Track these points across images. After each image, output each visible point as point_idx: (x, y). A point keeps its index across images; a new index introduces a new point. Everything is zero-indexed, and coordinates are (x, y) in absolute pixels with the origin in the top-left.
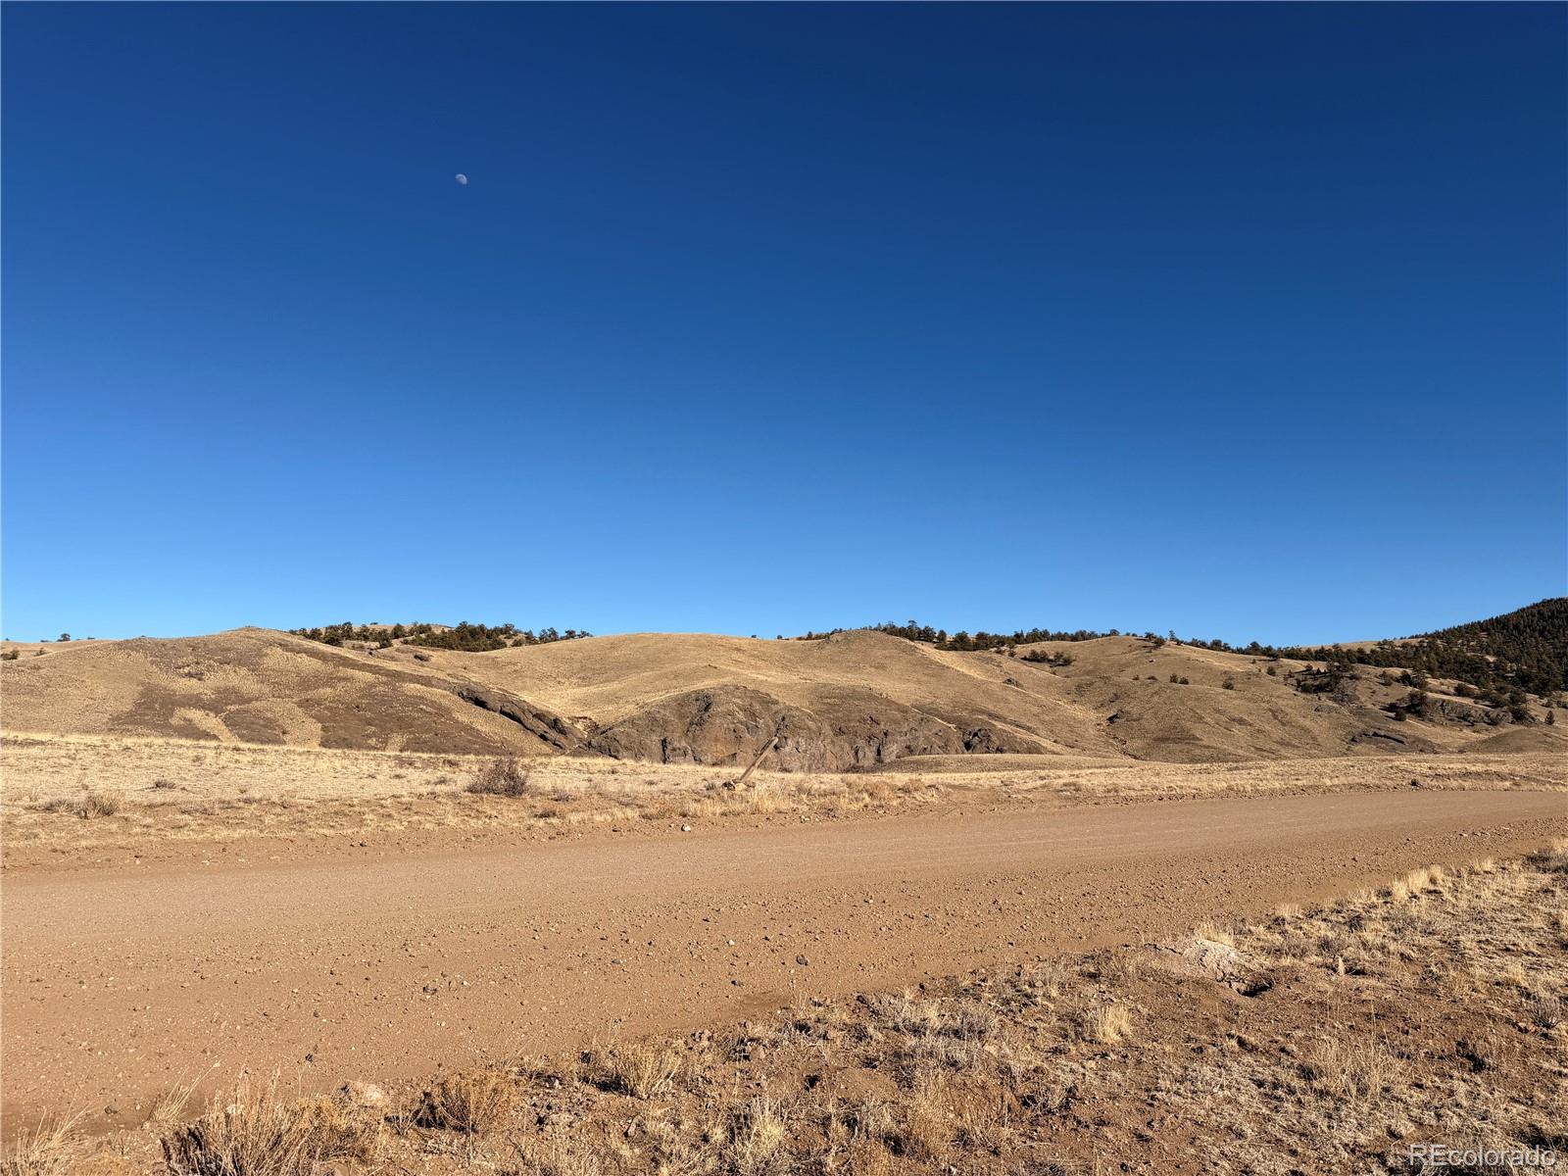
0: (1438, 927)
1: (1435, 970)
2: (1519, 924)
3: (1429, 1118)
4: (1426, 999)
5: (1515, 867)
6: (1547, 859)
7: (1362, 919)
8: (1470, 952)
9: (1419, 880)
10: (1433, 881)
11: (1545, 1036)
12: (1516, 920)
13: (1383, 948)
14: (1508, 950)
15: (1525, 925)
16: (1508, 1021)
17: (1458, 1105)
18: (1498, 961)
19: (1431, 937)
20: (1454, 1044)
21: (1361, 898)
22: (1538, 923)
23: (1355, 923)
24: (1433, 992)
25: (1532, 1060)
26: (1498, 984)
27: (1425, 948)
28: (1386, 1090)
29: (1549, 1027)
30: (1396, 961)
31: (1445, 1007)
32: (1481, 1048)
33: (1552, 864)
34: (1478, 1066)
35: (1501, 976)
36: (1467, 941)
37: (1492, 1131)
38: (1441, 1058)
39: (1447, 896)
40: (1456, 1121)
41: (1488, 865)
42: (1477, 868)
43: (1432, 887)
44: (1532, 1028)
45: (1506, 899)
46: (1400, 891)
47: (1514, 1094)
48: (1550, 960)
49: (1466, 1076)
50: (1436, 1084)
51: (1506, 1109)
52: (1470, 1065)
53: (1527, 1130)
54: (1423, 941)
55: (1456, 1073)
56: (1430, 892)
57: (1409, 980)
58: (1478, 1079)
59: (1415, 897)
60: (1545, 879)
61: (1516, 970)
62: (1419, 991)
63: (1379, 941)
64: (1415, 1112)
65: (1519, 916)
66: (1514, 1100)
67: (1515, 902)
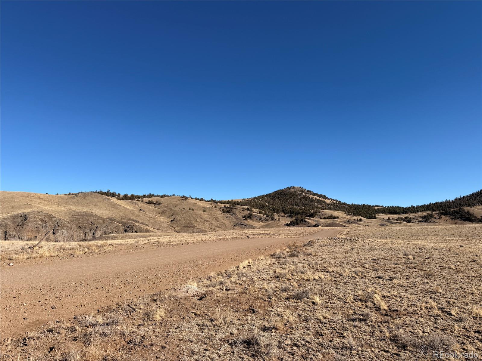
0: (249, 275)
1: (247, 286)
2: (267, 273)
3: (241, 328)
4: (243, 295)
5: (268, 258)
6: (275, 255)
7: (231, 275)
8: (256, 281)
9: (246, 263)
10: (249, 263)
11: (270, 301)
12: (267, 271)
13: (235, 282)
14: (264, 279)
15: (268, 273)
16: (262, 299)
17: (248, 323)
18: (261, 283)
19: (247, 278)
20: (249, 306)
21: (232, 269)
22: (271, 272)
23: (229, 276)
24: (246, 293)
25: (266, 308)
26: (261, 289)
27: (245, 281)
28: (231, 322)
29: (271, 299)
30: (238, 285)
31: (248, 297)
32: (255, 307)
33: (276, 256)
34: (254, 311)
35: (262, 287)
36: (255, 278)
37: (255, 329)
38: (245, 311)
39: (252, 266)
40: (247, 327)
41: (262, 258)
42: (260, 258)
43: (249, 265)
44: (267, 300)
45: (265, 266)
46: (241, 266)
47: (261, 318)
48: (272, 282)
49: (251, 315)
50: (244, 318)
51: (259, 322)
52: (252, 311)
53: (263, 327)
54: (245, 279)
55: (248, 314)
56: (248, 266)
57: (240, 290)
58: (253, 315)
59: (244, 267)
60: (274, 260)
61: (265, 285)
62: (242, 293)
63: (234, 280)
64: (238, 327)
65: (267, 270)
66: (261, 319)
67: (267, 267)
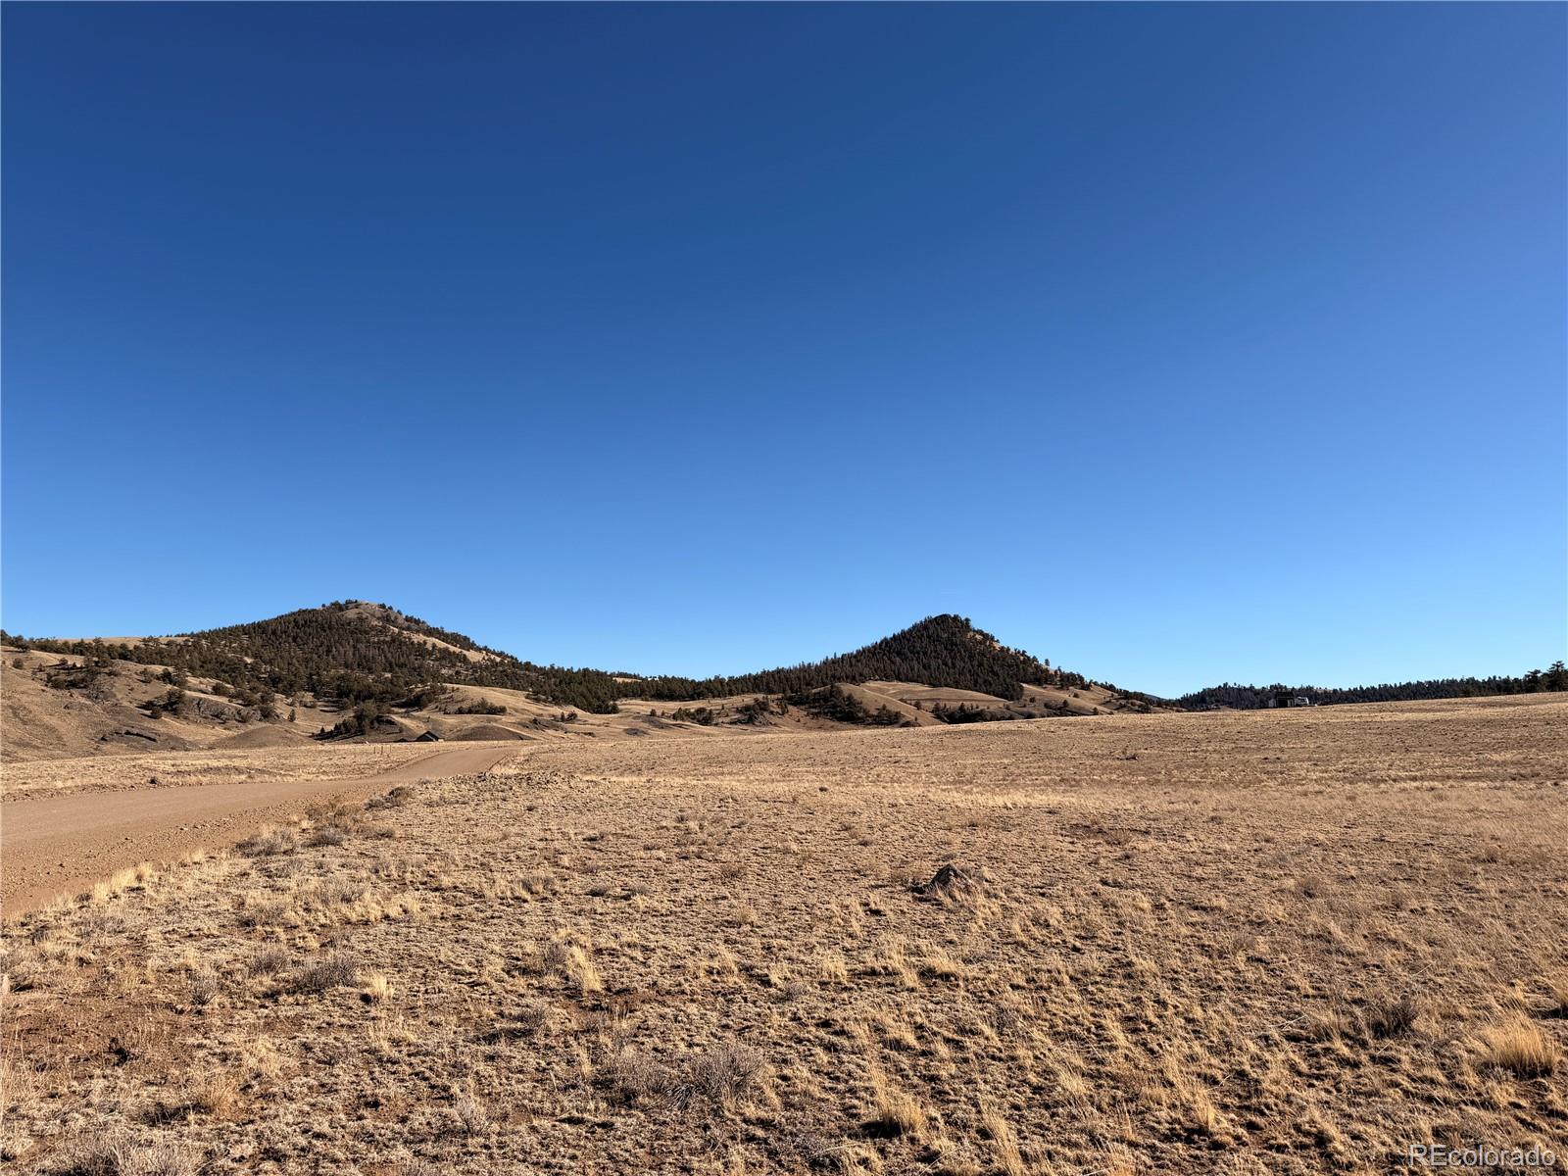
0: (128, 924)
1: (111, 969)
2: (208, 910)
3: (54, 1127)
4: (89, 1002)
5: (224, 855)
6: (252, 845)
7: (48, 928)
8: (154, 945)
9: (126, 878)
10: (139, 878)
11: (199, 1012)
12: (209, 905)
13: (61, 957)
14: (191, 936)
15: (214, 909)
16: (170, 1006)
17: (89, 1105)
18: (178, 949)
19: (120, 935)
20: (108, 1041)
21: (57, 904)
22: (225, 904)
23: (40, 932)
24: (103, 993)
25: (178, 1039)
26: (171, 971)
27: (109, 948)
28: (13, 1110)
29: (204, 1003)
30: (72, 967)
31: (108, 1006)
32: (125, 1044)
33: (256, 849)
34: (123, 1056)
35: (175, 962)
36: (154, 934)
37: (116, 1121)
38: (87, 1060)
39: (149, 891)
40: (82, 1121)
41: (199, 856)
42: (188, 860)
43: (136, 885)
44: (188, 1008)
45: (206, 887)
46: (101, 892)
47: (151, 1077)
48: (223, 940)
49: (108, 1072)
50: (73, 1089)
51: (138, 1095)
52: (115, 1058)
53: (152, 1109)
54: (107, 940)
55: (98, 1072)
56: (133, 890)
57: (80, 985)
58: (120, 1071)
59: (115, 897)
60: (245, 863)
61: (190, 954)
62: (87, 994)
63: (58, 949)
64: (39, 1125)
65: (212, 901)
66: (149, 1083)
67: (212, 889)
